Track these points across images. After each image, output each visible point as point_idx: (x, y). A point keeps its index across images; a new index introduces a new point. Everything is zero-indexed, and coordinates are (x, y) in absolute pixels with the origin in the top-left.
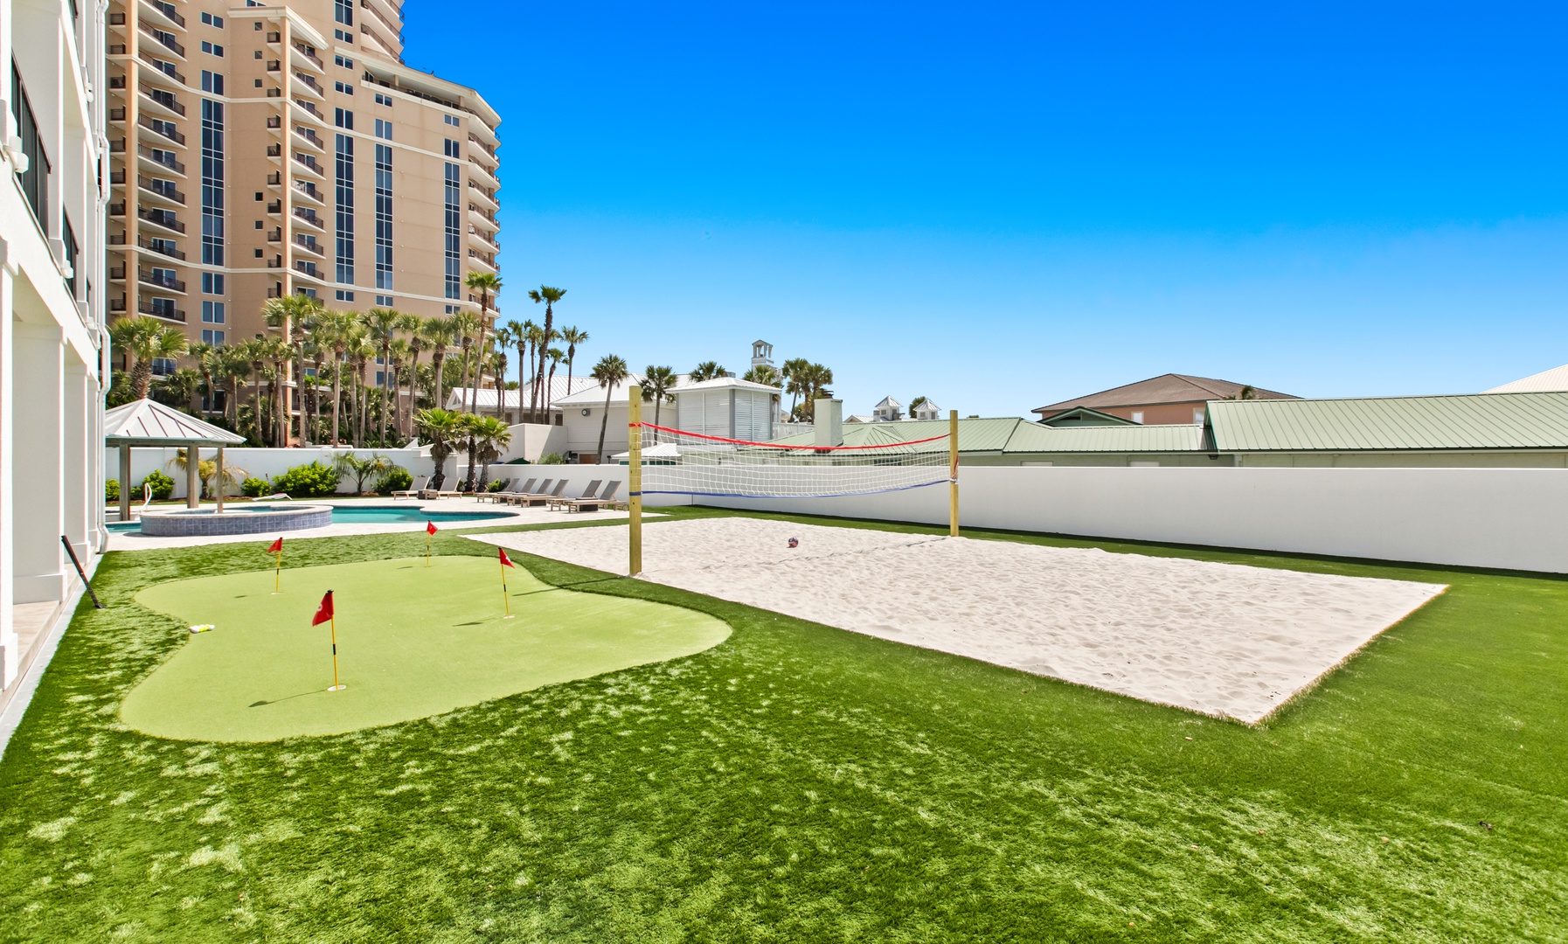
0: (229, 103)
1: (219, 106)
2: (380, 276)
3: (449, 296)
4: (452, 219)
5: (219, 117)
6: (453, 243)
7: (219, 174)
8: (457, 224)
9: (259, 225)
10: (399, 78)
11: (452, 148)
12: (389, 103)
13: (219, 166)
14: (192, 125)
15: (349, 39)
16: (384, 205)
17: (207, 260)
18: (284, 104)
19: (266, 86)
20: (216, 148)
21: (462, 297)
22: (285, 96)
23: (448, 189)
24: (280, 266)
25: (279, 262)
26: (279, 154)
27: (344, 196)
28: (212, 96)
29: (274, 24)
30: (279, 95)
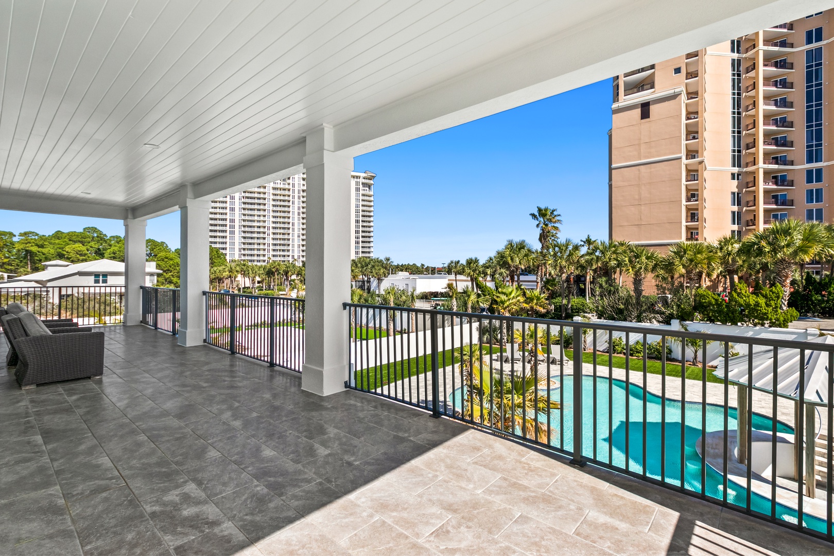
0: (827, 44)
1: (819, 50)
5: (819, 58)
7: (819, 98)
13: (819, 92)
17: (810, 161)
20: (817, 79)
28: (813, 45)
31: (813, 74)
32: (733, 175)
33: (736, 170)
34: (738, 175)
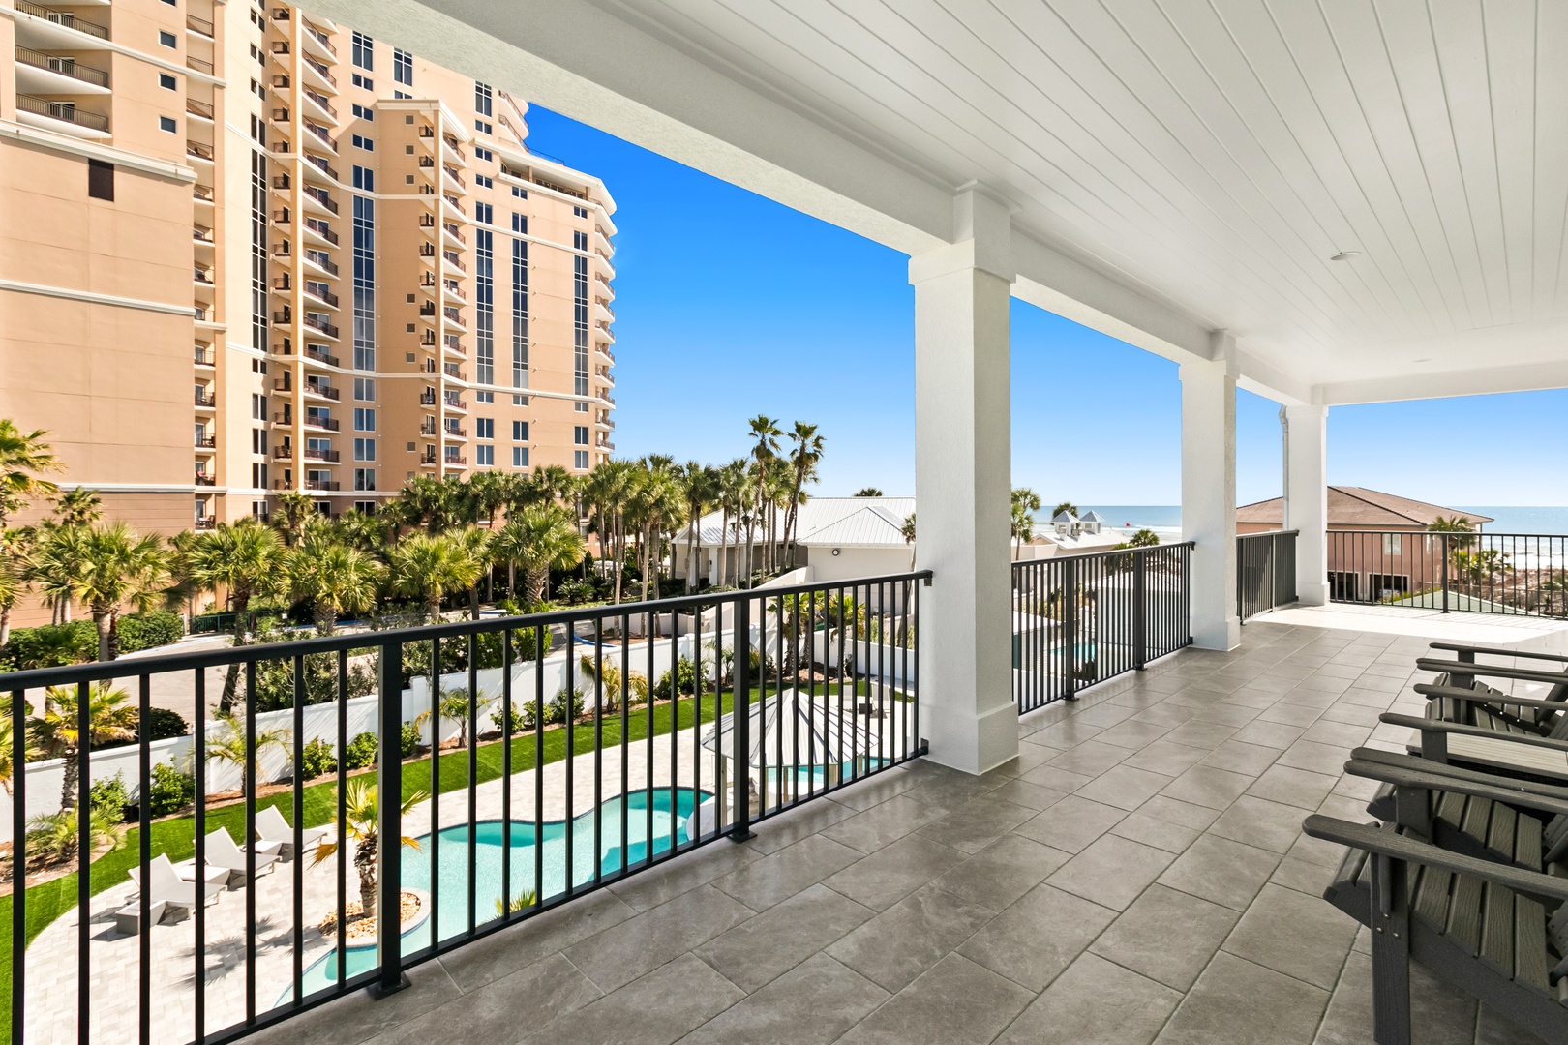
0: (379, 200)
1: (369, 203)
2: (517, 375)
3: (577, 393)
4: (581, 314)
5: (370, 215)
6: (581, 336)
7: (370, 276)
8: (585, 319)
9: (411, 328)
10: (533, 169)
11: (580, 240)
12: (524, 196)
13: (370, 265)
14: (344, 223)
15: (489, 129)
16: (520, 302)
17: (359, 365)
18: (437, 202)
19: (419, 182)
20: (367, 246)
21: (589, 393)
22: (438, 193)
23: (577, 283)
24: (433, 370)
25: (433, 367)
26: (432, 255)
27: (485, 294)
28: (363, 192)
29: (425, 118)
30: (432, 193)
31: (362, 237)
32: (255, 362)
33: (260, 355)
34: (264, 364)
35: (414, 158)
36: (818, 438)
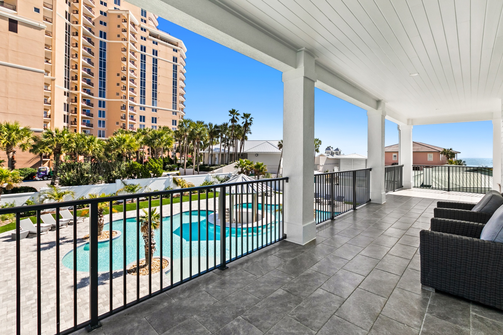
0: (108, 42)
1: (105, 43)
2: (153, 102)
3: (173, 109)
4: (175, 83)
5: (105, 47)
6: (175, 91)
7: (105, 67)
8: (176, 85)
9: (118, 84)
10: (160, 35)
11: (175, 59)
12: (157, 44)
13: (105, 63)
14: (96, 49)
15: (145, 22)
16: (155, 78)
17: (100, 96)
18: (127, 44)
19: (122, 37)
20: (104, 57)
21: (177, 109)
22: (128, 41)
23: (174, 73)
24: (125, 99)
25: (125, 97)
26: (126, 61)
27: (143, 75)
28: (103, 39)
29: (124, 16)
30: (126, 40)
31: (102, 54)
32: (65, 93)
33: (66, 90)
34: (68, 94)
35: (120, 29)
36: (251, 118)
